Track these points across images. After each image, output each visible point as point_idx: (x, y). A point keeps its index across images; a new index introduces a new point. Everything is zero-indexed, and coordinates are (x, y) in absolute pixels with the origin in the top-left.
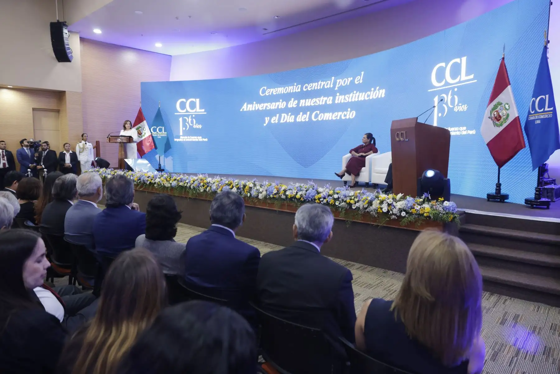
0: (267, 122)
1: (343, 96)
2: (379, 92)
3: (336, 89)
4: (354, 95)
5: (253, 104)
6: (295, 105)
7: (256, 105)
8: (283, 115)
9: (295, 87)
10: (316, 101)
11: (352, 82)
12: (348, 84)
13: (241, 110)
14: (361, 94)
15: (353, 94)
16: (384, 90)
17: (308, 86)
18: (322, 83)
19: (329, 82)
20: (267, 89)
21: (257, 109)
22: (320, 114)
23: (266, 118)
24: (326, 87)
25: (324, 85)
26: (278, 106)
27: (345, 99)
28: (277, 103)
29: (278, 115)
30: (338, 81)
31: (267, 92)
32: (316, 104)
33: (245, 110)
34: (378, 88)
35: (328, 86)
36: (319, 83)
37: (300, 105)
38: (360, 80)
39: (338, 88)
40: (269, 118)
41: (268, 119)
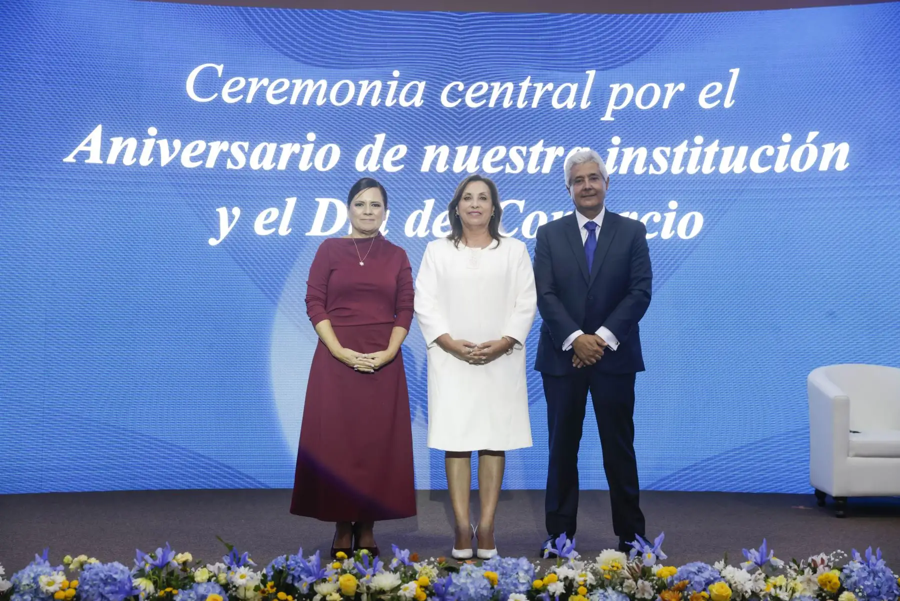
0: (225, 229)
1: (642, 152)
2: (821, 152)
3: (608, 117)
4: (696, 152)
5: (141, 136)
6: (395, 164)
7: (164, 144)
8: (323, 203)
9: (394, 84)
10: (506, 160)
11: (685, 101)
12: (666, 105)
13: (70, 159)
14: (729, 151)
15: (692, 145)
16: (844, 148)
17: (466, 90)
18: (539, 86)
19: (574, 88)
20: (227, 75)
21: (165, 159)
22: (527, 211)
23: (223, 212)
24: (556, 105)
25: (548, 95)
26: (295, 159)
27: (650, 161)
28: (289, 149)
29: (291, 203)
30: (616, 88)
31: (226, 90)
32: (508, 170)
33: (95, 158)
34: (812, 135)
35: (570, 103)
36: (525, 84)
37: (425, 167)
38: (722, 96)
39: (614, 113)
40: (236, 211)
41: (231, 217)
